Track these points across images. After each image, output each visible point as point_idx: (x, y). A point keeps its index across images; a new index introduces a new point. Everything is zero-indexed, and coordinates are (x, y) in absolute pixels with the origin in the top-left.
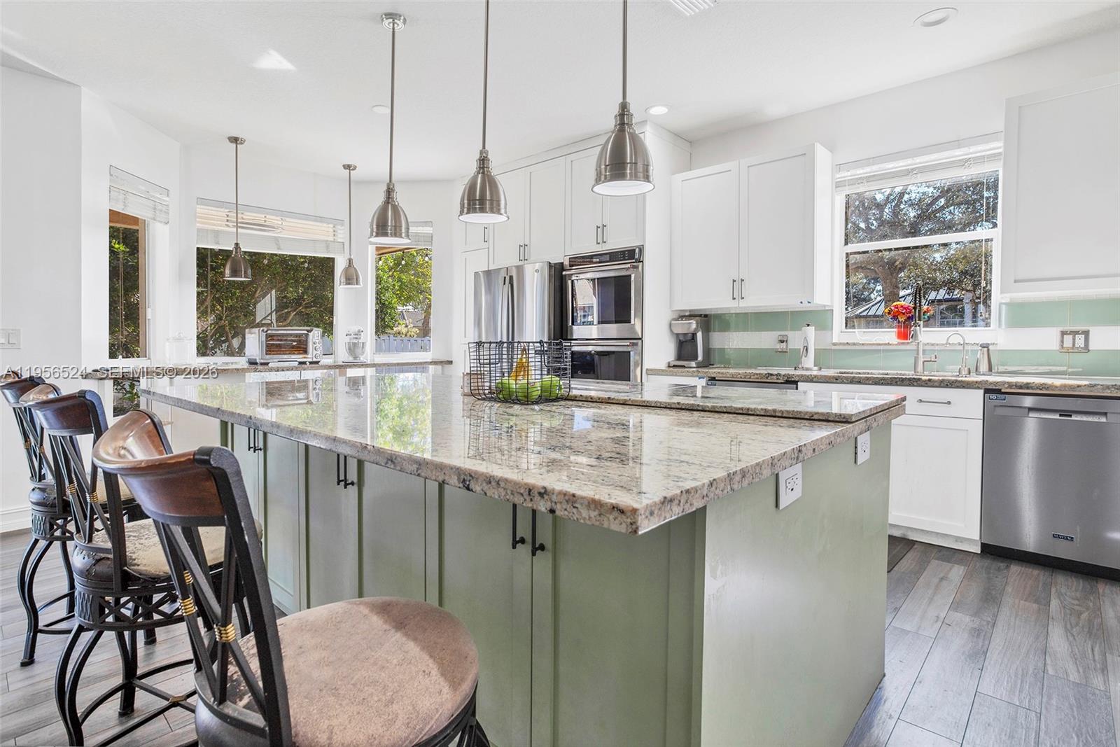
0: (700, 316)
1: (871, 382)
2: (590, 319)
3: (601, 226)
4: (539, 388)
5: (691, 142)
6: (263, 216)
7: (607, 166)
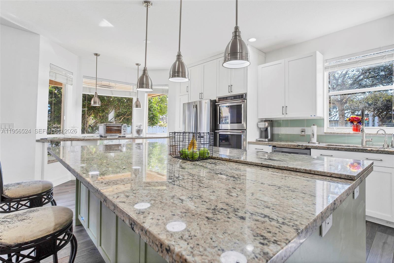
0: (269, 121)
1: (343, 150)
2: (228, 121)
3: (230, 85)
4: (198, 154)
5: (265, 53)
6: (108, 83)
7: (228, 54)
